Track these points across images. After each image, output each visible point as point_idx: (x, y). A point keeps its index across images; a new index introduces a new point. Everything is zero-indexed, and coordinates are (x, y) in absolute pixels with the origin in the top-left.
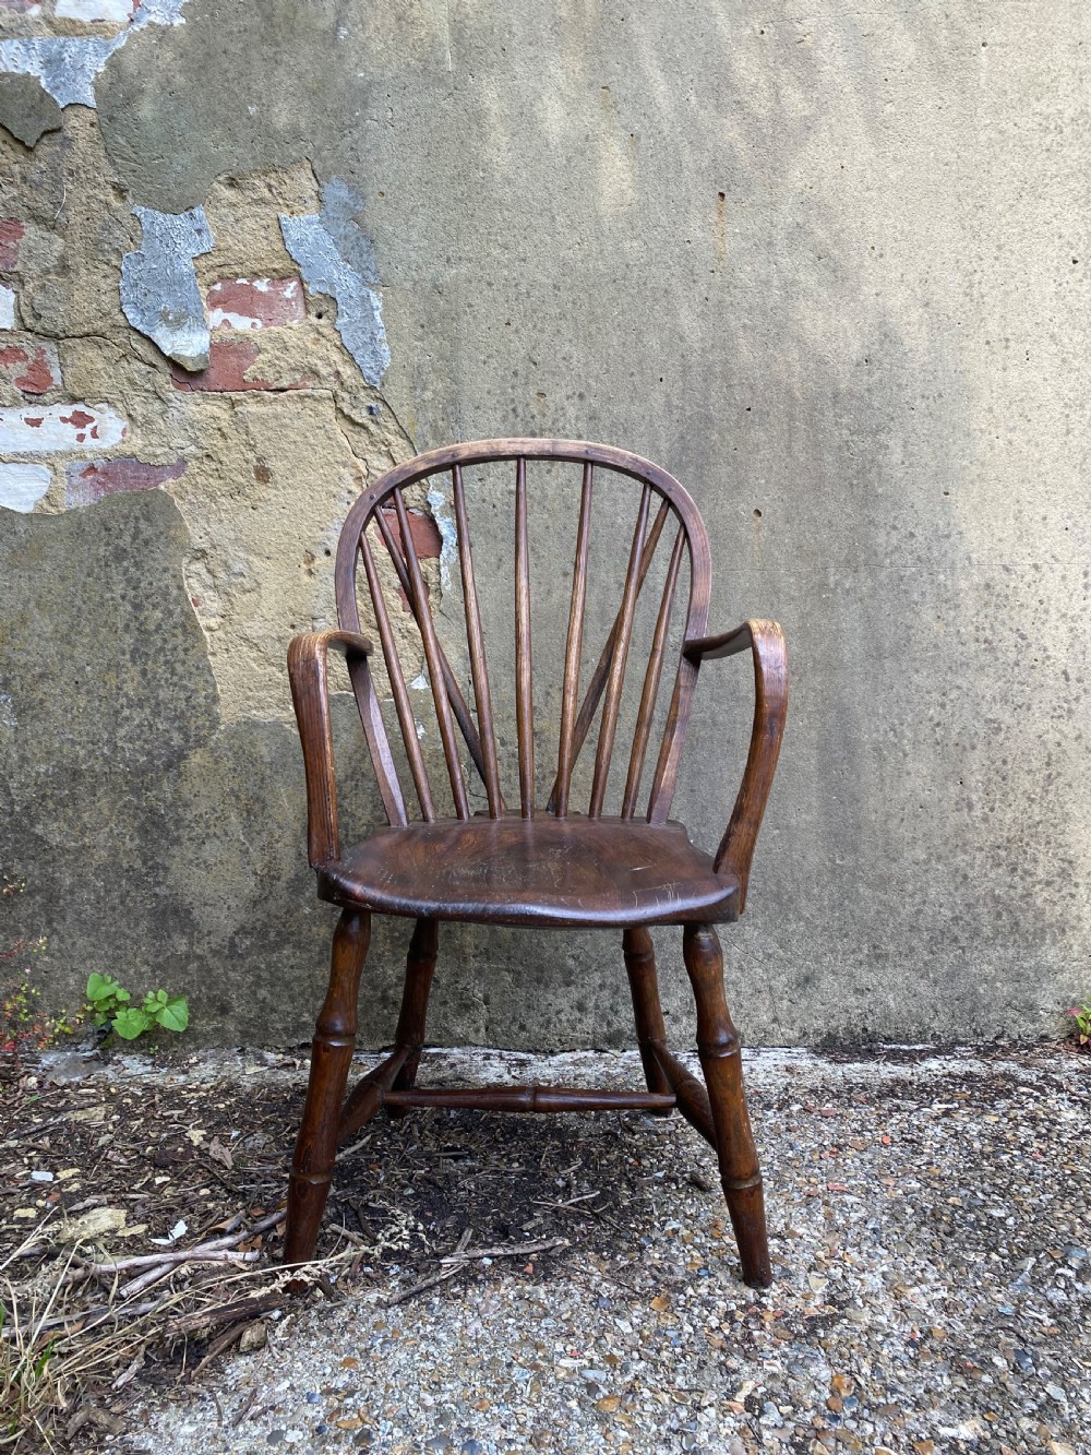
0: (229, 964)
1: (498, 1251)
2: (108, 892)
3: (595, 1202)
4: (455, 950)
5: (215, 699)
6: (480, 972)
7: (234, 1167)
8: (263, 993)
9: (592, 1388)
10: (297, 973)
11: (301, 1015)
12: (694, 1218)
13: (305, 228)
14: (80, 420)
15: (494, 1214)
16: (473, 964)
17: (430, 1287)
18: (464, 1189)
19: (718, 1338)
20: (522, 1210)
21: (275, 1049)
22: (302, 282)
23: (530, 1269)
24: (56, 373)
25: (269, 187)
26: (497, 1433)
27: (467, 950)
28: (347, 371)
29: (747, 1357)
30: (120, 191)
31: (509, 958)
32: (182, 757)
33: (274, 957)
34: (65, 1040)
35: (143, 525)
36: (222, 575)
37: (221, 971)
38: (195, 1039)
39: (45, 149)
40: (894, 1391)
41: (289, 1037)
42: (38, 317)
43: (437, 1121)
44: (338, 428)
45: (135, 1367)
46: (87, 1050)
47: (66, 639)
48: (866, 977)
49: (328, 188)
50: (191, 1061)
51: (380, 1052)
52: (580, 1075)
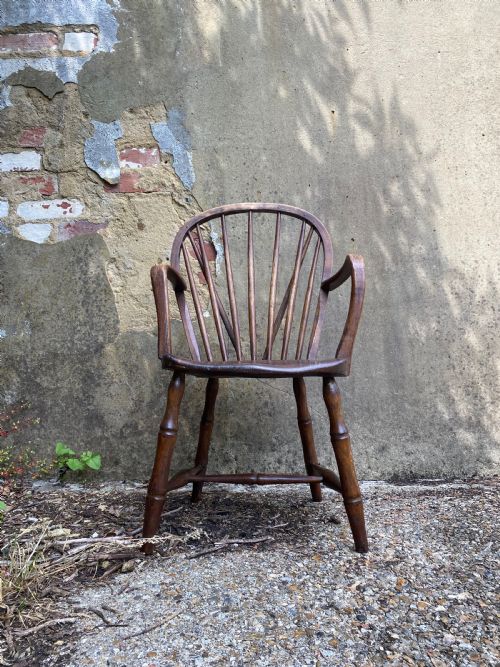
0: (120, 441)
1: (241, 541)
2: (67, 408)
3: (286, 527)
4: (222, 435)
5: (118, 322)
6: (233, 445)
7: (120, 517)
8: (135, 455)
9: (284, 583)
10: (150, 445)
12: (332, 532)
13: (161, 128)
14: (65, 205)
15: (239, 531)
16: (230, 441)
17: (209, 553)
19: (344, 569)
20: (252, 529)
21: (139, 481)
22: (159, 149)
23: (256, 547)
24: (56, 187)
25: (147, 112)
26: (240, 596)
27: (227, 435)
28: (177, 184)
29: (357, 574)
30: (86, 115)
31: (246, 439)
32: (102, 347)
33: (141, 438)
34: (45, 477)
35: (89, 248)
36: (122, 268)
37: (116, 445)
38: (103, 477)
39: (56, 99)
40: (426, 584)
42: (50, 164)
44: (173, 207)
45: (73, 575)
46: (54, 481)
47: (54, 297)
48: (410, 447)
49: (170, 112)
50: (101, 486)
52: (279, 491)
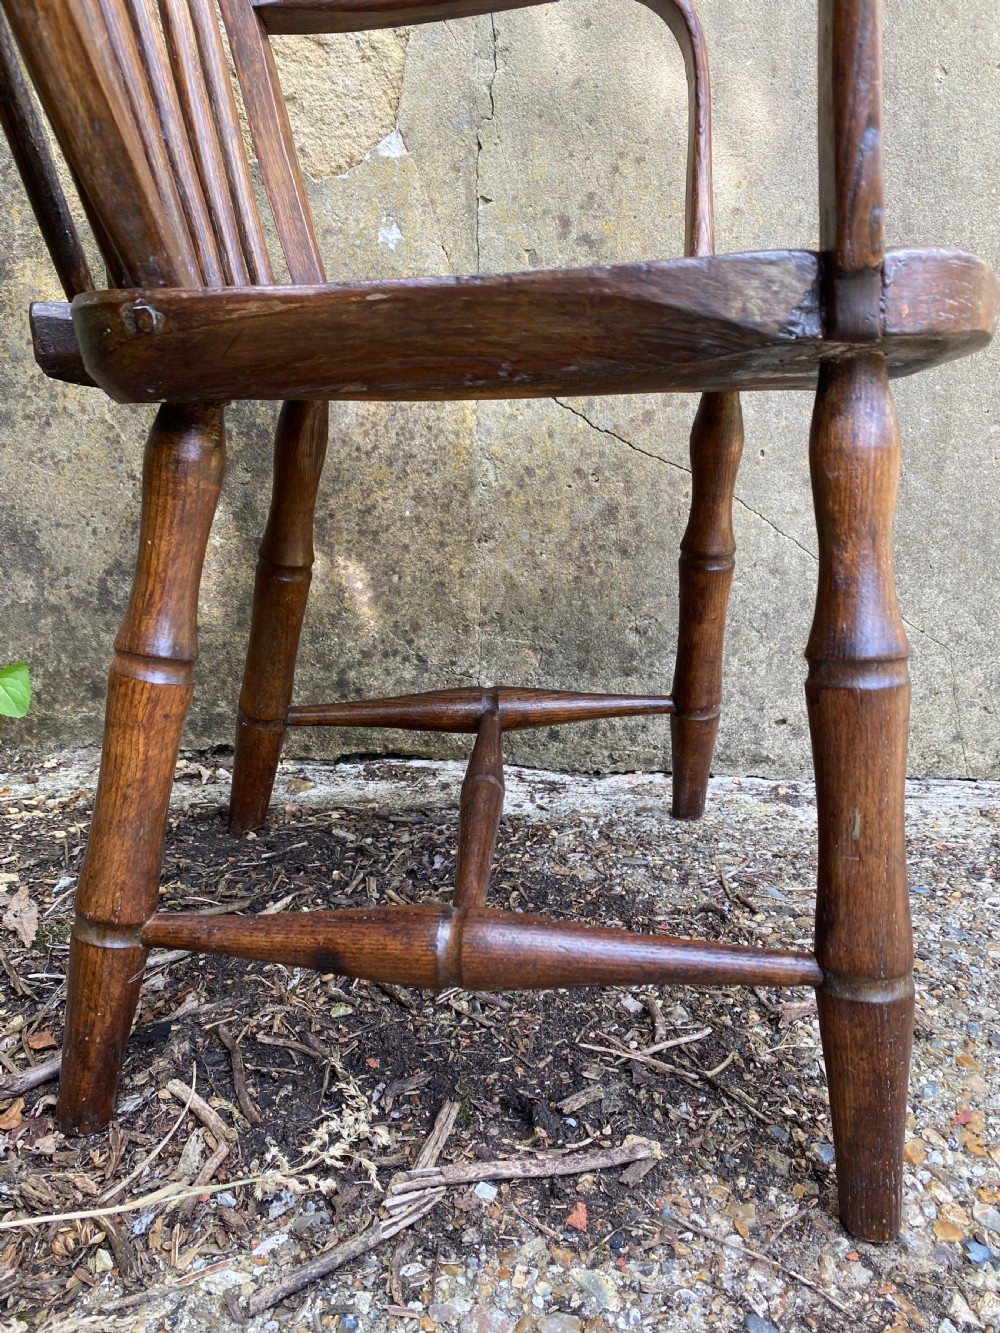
1: (512, 1168)
3: (705, 1054)
4: (452, 614)
6: (489, 650)
7: (34, 945)
11: (214, 704)
15: (503, 1069)
16: (478, 636)
17: (356, 1261)
18: (448, 1007)
20: (559, 1061)
23: (579, 1218)
27: (470, 615)
31: (535, 629)
37: (88, 631)
38: (57, 733)
41: (198, 736)
43: (411, 873)
50: (47, 765)
51: (337, 762)
52: (644, 809)
